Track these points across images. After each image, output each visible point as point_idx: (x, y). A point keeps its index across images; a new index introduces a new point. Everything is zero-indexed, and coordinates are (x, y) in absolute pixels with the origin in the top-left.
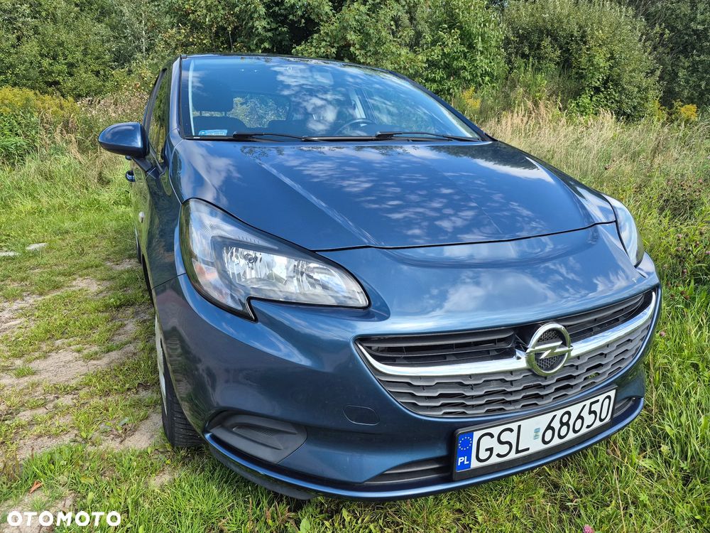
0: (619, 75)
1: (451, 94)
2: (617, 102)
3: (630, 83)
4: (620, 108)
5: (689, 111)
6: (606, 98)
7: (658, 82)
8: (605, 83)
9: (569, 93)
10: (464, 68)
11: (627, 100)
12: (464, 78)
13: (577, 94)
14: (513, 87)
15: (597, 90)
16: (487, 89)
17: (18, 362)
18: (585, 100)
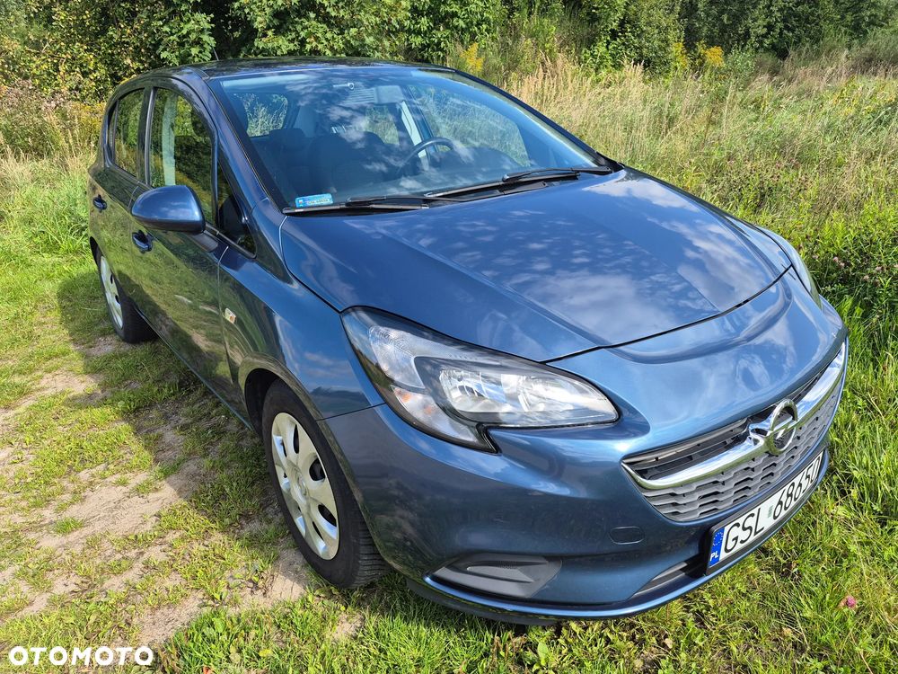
0: (635, 14)
1: (442, 50)
2: (636, 48)
3: (649, 24)
4: (641, 55)
5: (714, 55)
6: (624, 44)
7: (679, 20)
8: (622, 24)
9: (581, 41)
10: (454, 15)
11: (647, 44)
12: (456, 27)
13: (591, 42)
14: (517, 37)
15: (614, 35)
16: (485, 40)
17: (48, 514)
18: (600, 49)
